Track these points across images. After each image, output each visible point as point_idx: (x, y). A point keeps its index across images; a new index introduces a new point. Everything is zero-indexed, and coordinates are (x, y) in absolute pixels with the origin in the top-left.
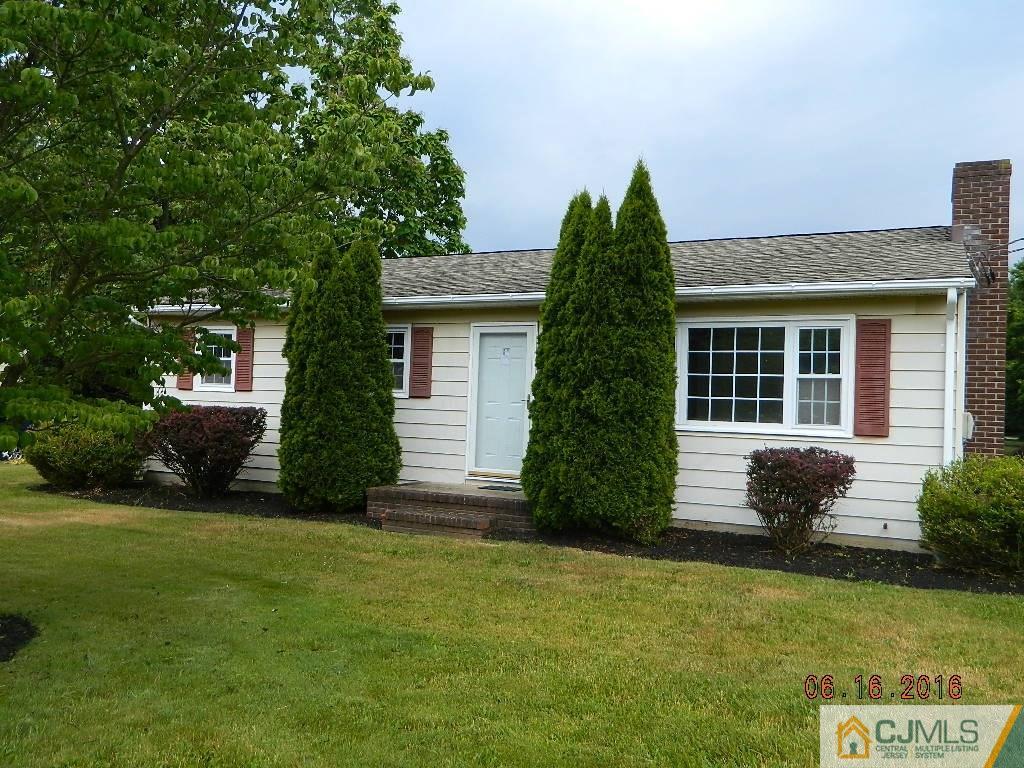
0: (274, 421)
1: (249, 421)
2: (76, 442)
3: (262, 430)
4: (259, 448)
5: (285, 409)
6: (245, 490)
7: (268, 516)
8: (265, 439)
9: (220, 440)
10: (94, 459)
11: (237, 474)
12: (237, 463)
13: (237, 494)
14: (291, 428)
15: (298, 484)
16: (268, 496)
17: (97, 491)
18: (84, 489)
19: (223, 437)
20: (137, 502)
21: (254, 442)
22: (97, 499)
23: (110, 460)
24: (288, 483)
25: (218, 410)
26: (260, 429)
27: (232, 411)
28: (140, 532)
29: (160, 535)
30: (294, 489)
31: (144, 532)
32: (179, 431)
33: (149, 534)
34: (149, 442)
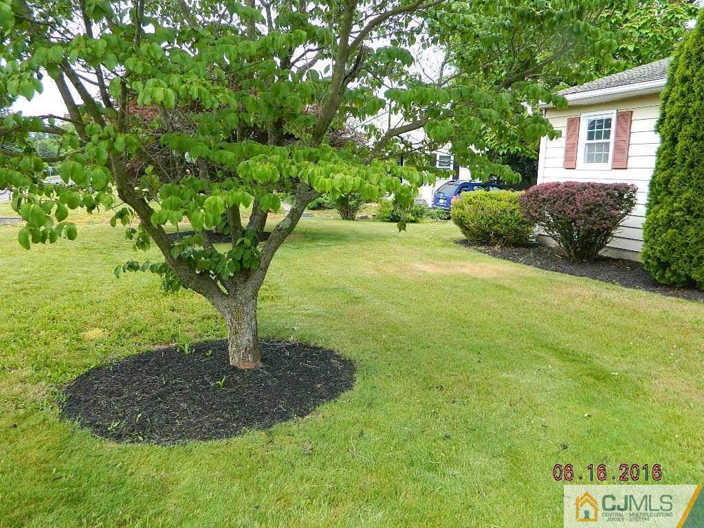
0: (642, 197)
1: (621, 197)
2: (483, 209)
3: (632, 204)
4: (628, 221)
5: (652, 184)
6: (616, 257)
7: (627, 286)
8: (634, 212)
9: (589, 213)
10: (495, 223)
11: (607, 243)
12: (607, 233)
13: (607, 260)
14: (657, 203)
15: (659, 259)
16: (634, 265)
17: (497, 248)
18: (489, 245)
19: (592, 209)
20: (521, 259)
21: (624, 215)
22: (494, 254)
23: (507, 224)
24: (649, 257)
25: (593, 186)
26: (631, 204)
27: (604, 187)
28: (504, 288)
29: (519, 294)
30: (655, 263)
31: (508, 289)
32: (555, 202)
33: (511, 291)
34: (531, 211)
